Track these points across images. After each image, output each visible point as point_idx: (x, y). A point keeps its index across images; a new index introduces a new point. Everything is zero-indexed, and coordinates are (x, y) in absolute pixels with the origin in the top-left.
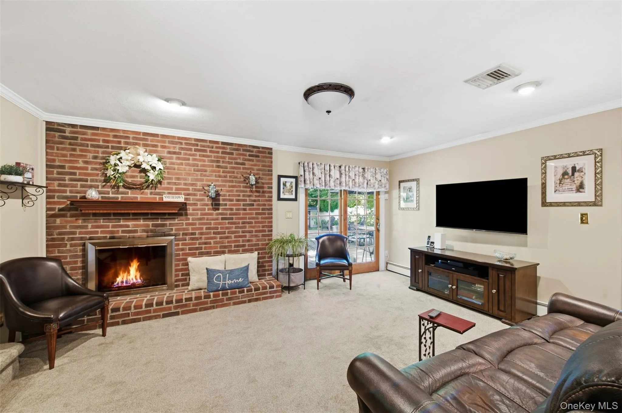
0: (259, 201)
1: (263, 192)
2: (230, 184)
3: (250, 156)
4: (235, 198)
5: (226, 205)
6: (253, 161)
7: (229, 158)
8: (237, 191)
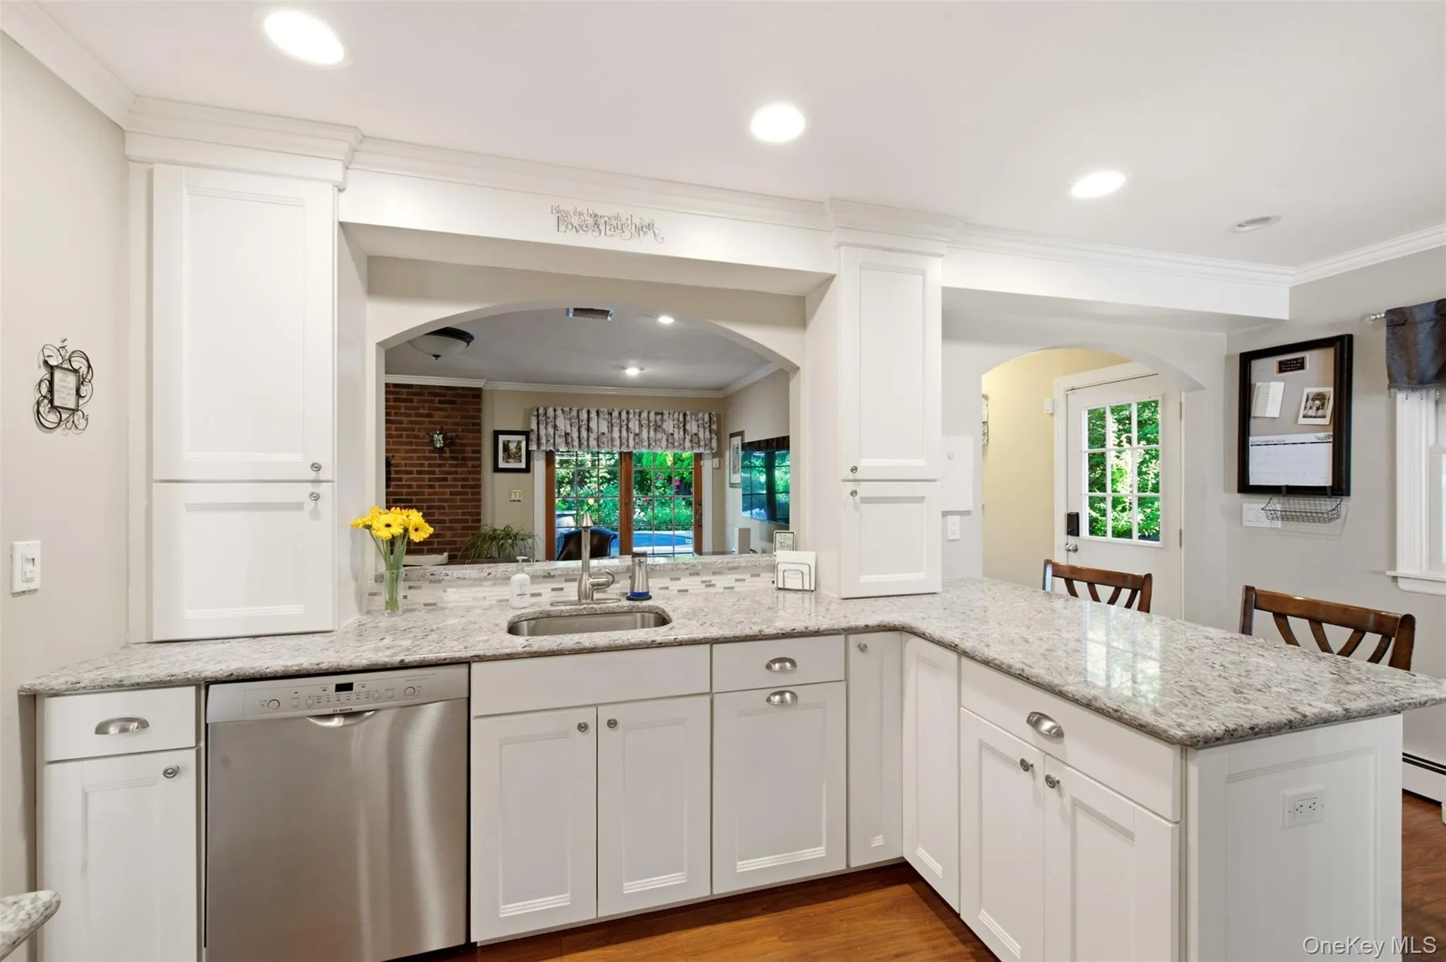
0: (456, 473)
1: (464, 459)
2: (408, 447)
3: (440, 402)
4: (415, 469)
5: (400, 480)
6: (445, 410)
7: (406, 408)
8: (419, 458)
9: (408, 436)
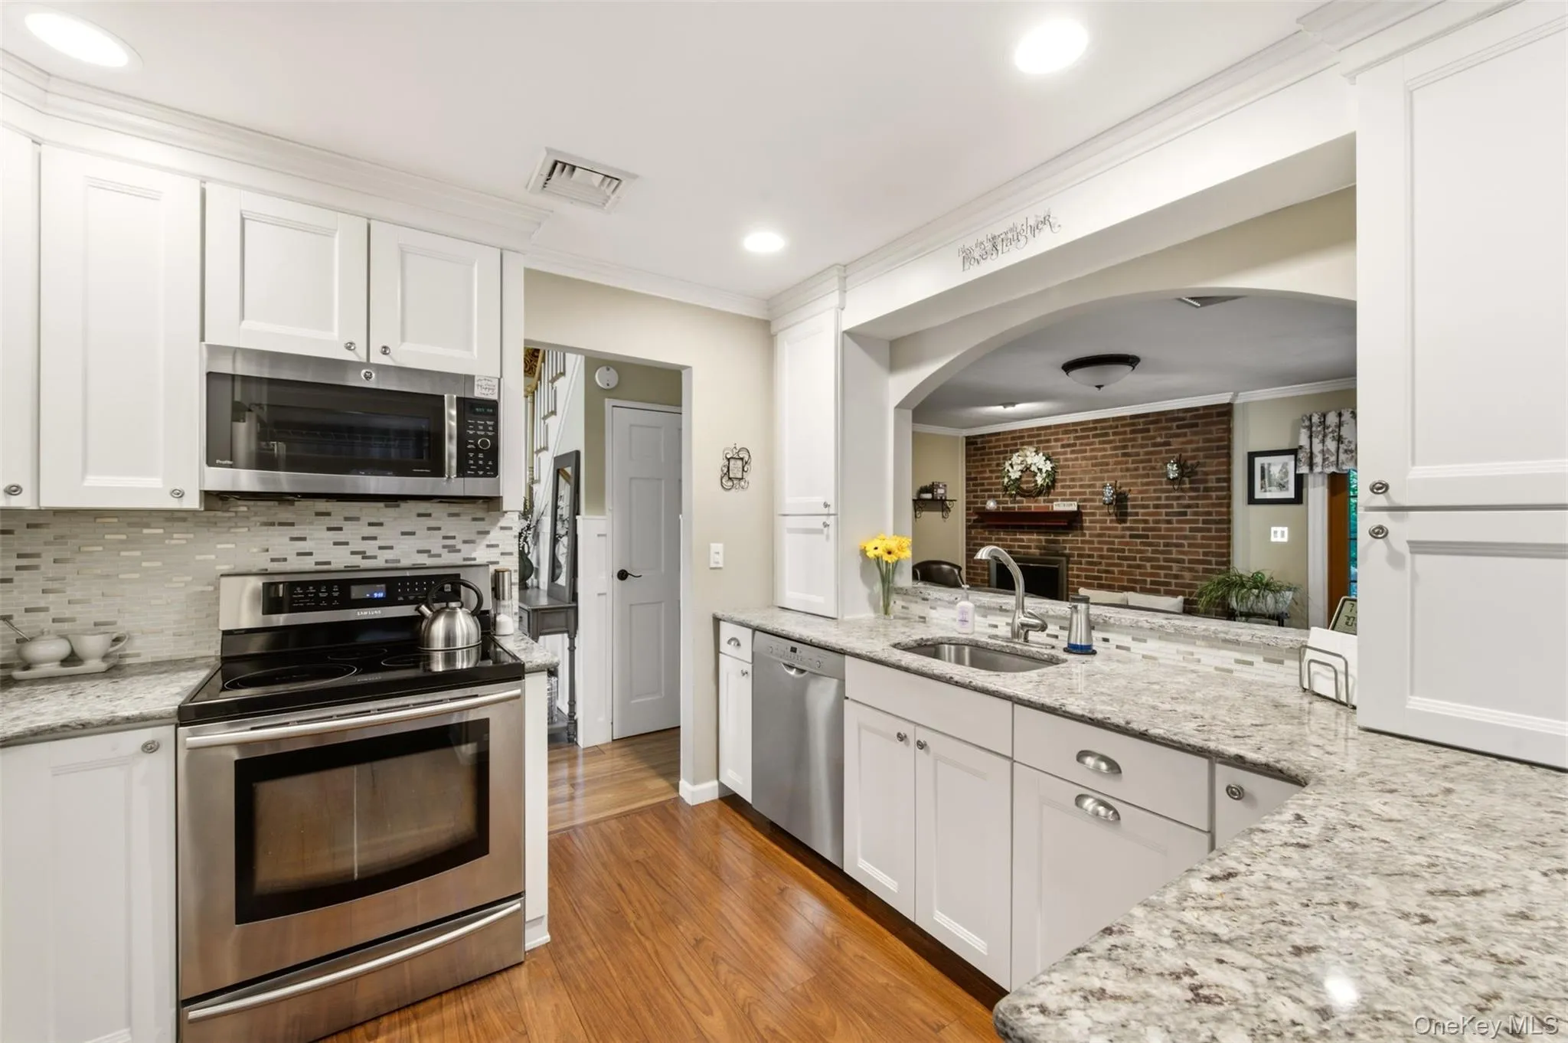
4: (1151, 503)
5: (1137, 514)
8: (1155, 491)
9: (1144, 468)
